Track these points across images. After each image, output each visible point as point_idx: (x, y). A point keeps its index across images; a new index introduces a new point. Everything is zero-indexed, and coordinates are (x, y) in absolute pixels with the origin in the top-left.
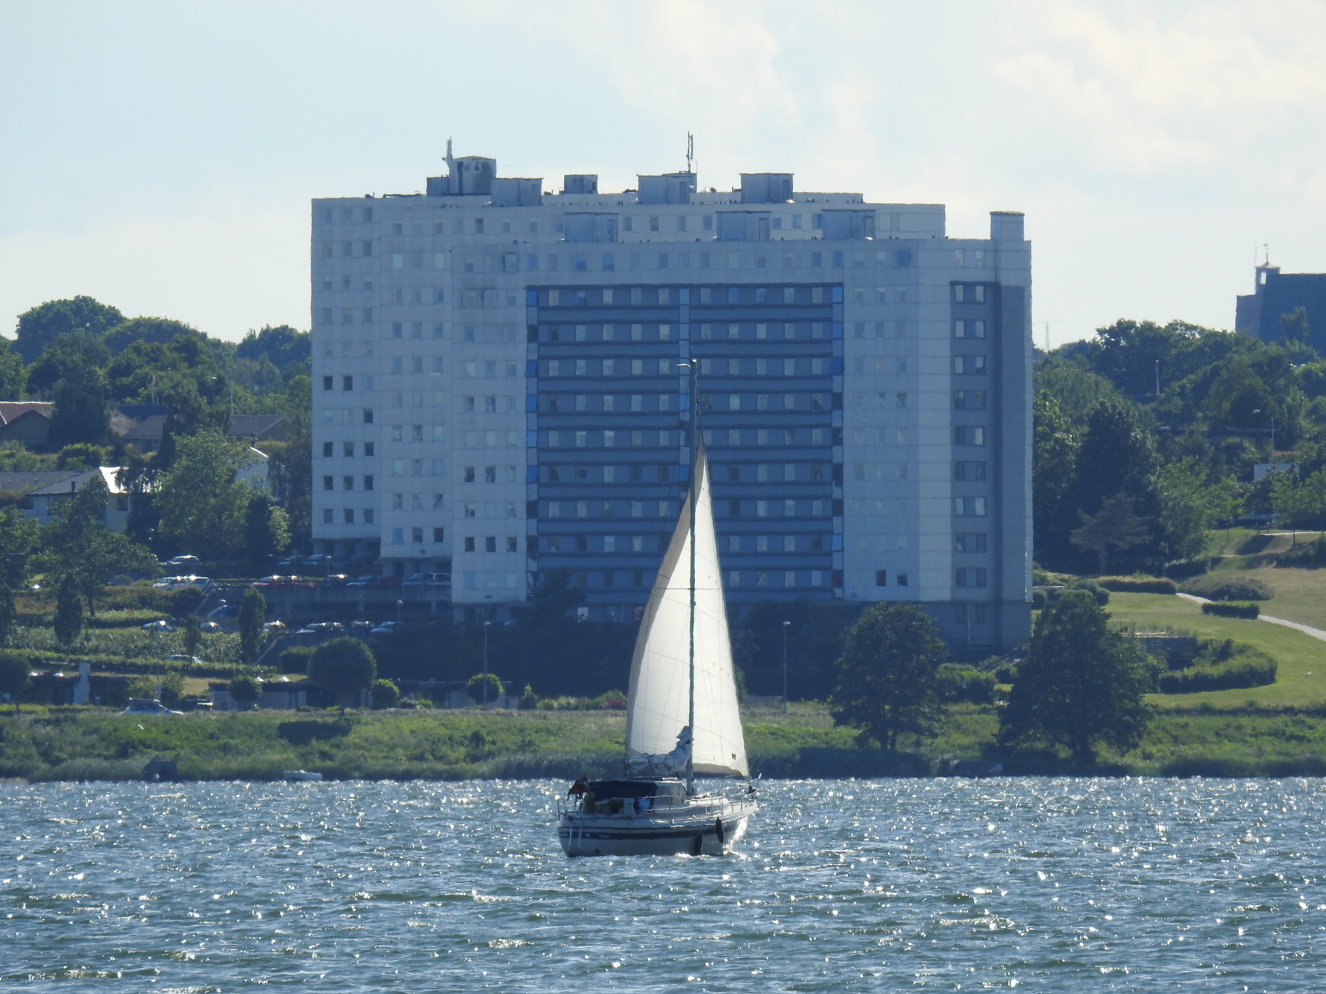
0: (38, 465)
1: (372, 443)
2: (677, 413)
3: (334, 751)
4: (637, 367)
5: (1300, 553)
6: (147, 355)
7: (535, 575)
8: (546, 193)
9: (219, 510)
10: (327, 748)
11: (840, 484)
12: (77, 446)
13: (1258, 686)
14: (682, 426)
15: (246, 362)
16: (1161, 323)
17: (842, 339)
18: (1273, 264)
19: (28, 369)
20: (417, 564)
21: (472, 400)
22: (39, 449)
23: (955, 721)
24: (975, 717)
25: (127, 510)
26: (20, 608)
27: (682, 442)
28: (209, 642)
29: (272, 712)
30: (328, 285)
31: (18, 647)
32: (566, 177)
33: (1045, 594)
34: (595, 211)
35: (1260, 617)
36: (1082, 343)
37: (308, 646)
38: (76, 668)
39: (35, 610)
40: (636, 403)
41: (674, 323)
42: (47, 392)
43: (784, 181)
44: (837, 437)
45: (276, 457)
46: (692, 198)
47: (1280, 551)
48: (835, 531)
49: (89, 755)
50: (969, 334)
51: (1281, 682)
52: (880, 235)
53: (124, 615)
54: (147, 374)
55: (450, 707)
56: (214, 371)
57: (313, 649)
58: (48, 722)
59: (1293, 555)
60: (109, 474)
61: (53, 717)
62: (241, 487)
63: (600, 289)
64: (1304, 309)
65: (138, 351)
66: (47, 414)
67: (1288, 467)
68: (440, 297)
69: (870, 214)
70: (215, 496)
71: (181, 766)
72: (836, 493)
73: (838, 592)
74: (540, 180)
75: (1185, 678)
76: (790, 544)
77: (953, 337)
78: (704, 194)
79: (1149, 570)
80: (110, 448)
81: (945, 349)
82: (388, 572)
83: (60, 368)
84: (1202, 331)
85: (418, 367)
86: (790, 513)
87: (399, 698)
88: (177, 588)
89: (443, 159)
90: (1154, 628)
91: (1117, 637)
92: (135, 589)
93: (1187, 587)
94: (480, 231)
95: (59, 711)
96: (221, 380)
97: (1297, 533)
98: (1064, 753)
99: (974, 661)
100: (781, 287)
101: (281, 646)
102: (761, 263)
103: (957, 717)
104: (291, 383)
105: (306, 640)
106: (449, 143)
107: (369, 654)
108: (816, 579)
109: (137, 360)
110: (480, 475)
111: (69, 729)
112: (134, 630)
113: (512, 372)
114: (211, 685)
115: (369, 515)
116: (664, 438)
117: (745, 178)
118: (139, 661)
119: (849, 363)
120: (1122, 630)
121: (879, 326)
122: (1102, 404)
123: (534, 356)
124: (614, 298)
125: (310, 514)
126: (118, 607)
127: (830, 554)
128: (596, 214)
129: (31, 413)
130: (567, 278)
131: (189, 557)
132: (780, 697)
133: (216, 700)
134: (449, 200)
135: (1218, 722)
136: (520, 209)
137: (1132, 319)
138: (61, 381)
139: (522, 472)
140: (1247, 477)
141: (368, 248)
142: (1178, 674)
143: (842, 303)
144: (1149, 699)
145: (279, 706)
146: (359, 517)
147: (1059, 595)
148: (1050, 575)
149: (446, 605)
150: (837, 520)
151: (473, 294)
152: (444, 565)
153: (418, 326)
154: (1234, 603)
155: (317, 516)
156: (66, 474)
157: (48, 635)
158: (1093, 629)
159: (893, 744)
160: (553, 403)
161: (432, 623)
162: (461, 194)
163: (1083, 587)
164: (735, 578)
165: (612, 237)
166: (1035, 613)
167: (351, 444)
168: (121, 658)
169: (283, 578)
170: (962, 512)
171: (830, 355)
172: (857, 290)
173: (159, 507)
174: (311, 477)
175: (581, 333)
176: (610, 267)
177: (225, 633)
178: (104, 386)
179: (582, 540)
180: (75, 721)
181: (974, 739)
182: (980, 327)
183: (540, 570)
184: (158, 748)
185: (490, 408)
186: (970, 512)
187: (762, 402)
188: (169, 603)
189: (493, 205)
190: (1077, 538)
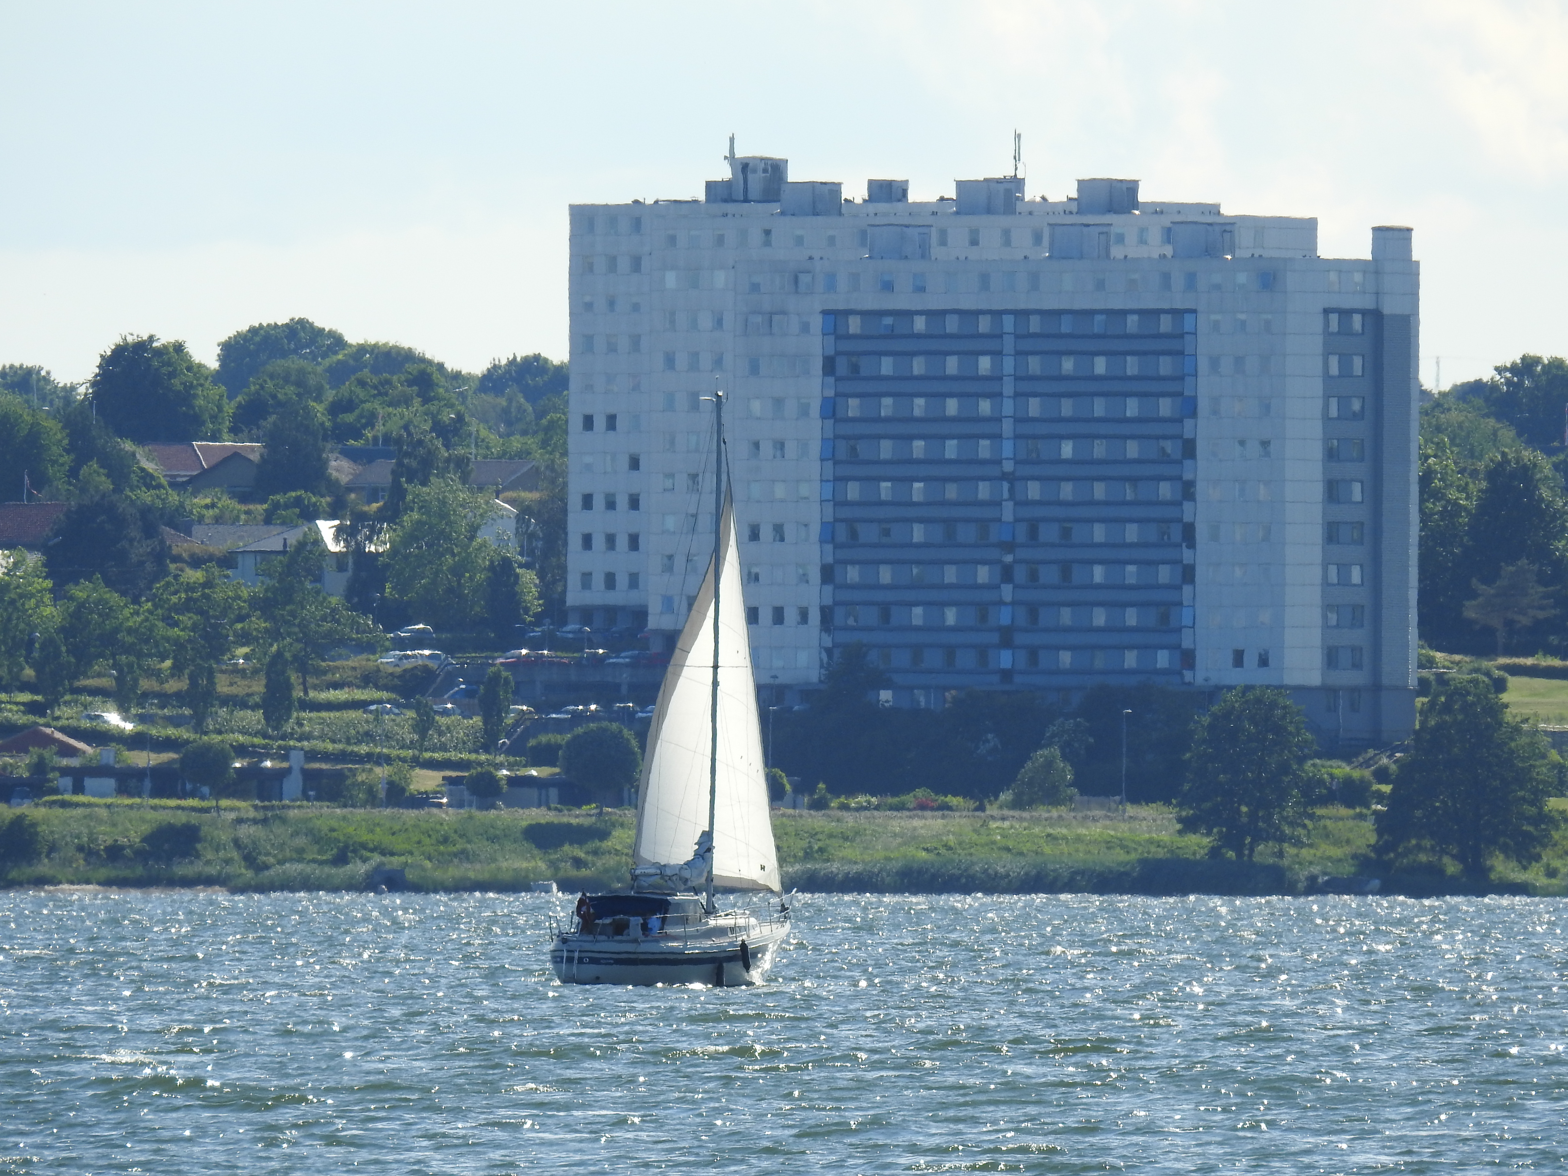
0: (243, 517)
1: (638, 494)
2: (999, 462)
3: (590, 858)
4: (952, 407)
6: (374, 388)
7: (829, 651)
8: (846, 200)
9: (457, 571)
10: (582, 855)
11: (1192, 545)
12: (293, 495)
14: (1004, 476)
15: (489, 398)
17: (1195, 375)
19: (233, 404)
21: (757, 445)
22: (244, 498)
23: (1325, 827)
24: (1349, 823)
25: (346, 570)
26: (223, 686)
27: (1006, 495)
28: (444, 728)
29: (520, 812)
30: (589, 306)
31: (220, 732)
32: (872, 184)
33: (1432, 678)
34: (906, 222)
36: (1478, 382)
37: (561, 733)
38: (285, 758)
39: (240, 688)
40: (951, 448)
41: (996, 354)
42: (254, 432)
43: (1128, 189)
44: (1188, 491)
45: (525, 511)
46: (1019, 207)
48: (1185, 603)
49: (300, 860)
50: (1345, 372)
52: (1240, 253)
53: (341, 695)
54: (373, 410)
56: (452, 406)
57: (567, 737)
58: (255, 821)
60: (326, 528)
61: (260, 815)
62: (484, 545)
63: (909, 314)
65: (362, 383)
66: (255, 457)
68: (719, 323)
69: (1228, 228)
70: (453, 555)
71: (410, 875)
72: (1187, 555)
73: (1188, 675)
74: (839, 185)
76: (1131, 617)
77: (1327, 376)
78: (1033, 202)
79: (1554, 652)
80: (328, 499)
81: (1317, 386)
82: (656, 647)
83: (271, 402)
85: (695, 406)
86: (1131, 580)
88: (408, 664)
89: (726, 158)
90: (1561, 720)
91: (1517, 730)
92: (357, 665)
94: (767, 243)
95: (265, 808)
96: (460, 418)
98: (1452, 867)
99: (1348, 757)
100: (1124, 313)
101: (527, 734)
102: (1100, 285)
103: (1328, 823)
104: (544, 422)
105: (559, 726)
106: (732, 140)
107: (633, 744)
108: (1163, 659)
109: (361, 393)
110: (766, 533)
111: (279, 829)
112: (355, 713)
113: (804, 411)
114: (444, 778)
115: (634, 581)
116: (984, 491)
117: (1082, 185)
118: (363, 749)
119: (1203, 405)
120: (1522, 722)
121: (1239, 361)
122: (1504, 454)
123: (830, 393)
124: (926, 325)
125: (564, 579)
126: (336, 686)
127: (1179, 630)
128: (907, 226)
129: (235, 456)
130: (871, 302)
131: (421, 626)
132: (1117, 798)
133: (450, 795)
134: (730, 208)
136: (814, 218)
137: (1539, 354)
138: (272, 418)
139: (815, 529)
141: (636, 264)
143: (1195, 333)
144: (1554, 803)
145: (525, 803)
146: (622, 581)
147: (1449, 680)
148: (1439, 656)
150: (1187, 589)
151: (759, 319)
153: (695, 356)
155: (573, 580)
156: (275, 530)
157: (254, 718)
158: (1491, 720)
159: (1251, 855)
160: (853, 449)
162: (746, 200)
163: (1477, 670)
164: (1066, 658)
165: (924, 253)
166: (1420, 701)
167: (614, 495)
168: (340, 746)
169: (533, 653)
170: (1335, 581)
171: (1181, 394)
172: (1214, 317)
173: (387, 566)
174: (566, 534)
175: (887, 366)
176: (921, 289)
177: (464, 718)
178: (322, 424)
179: (885, 611)
180: (283, 820)
181: (1347, 850)
182: (1357, 363)
183: (835, 645)
184: (383, 853)
185: (778, 453)
186: (1344, 581)
187: (1099, 450)
188: (396, 681)
189: (782, 213)
190: (1471, 611)
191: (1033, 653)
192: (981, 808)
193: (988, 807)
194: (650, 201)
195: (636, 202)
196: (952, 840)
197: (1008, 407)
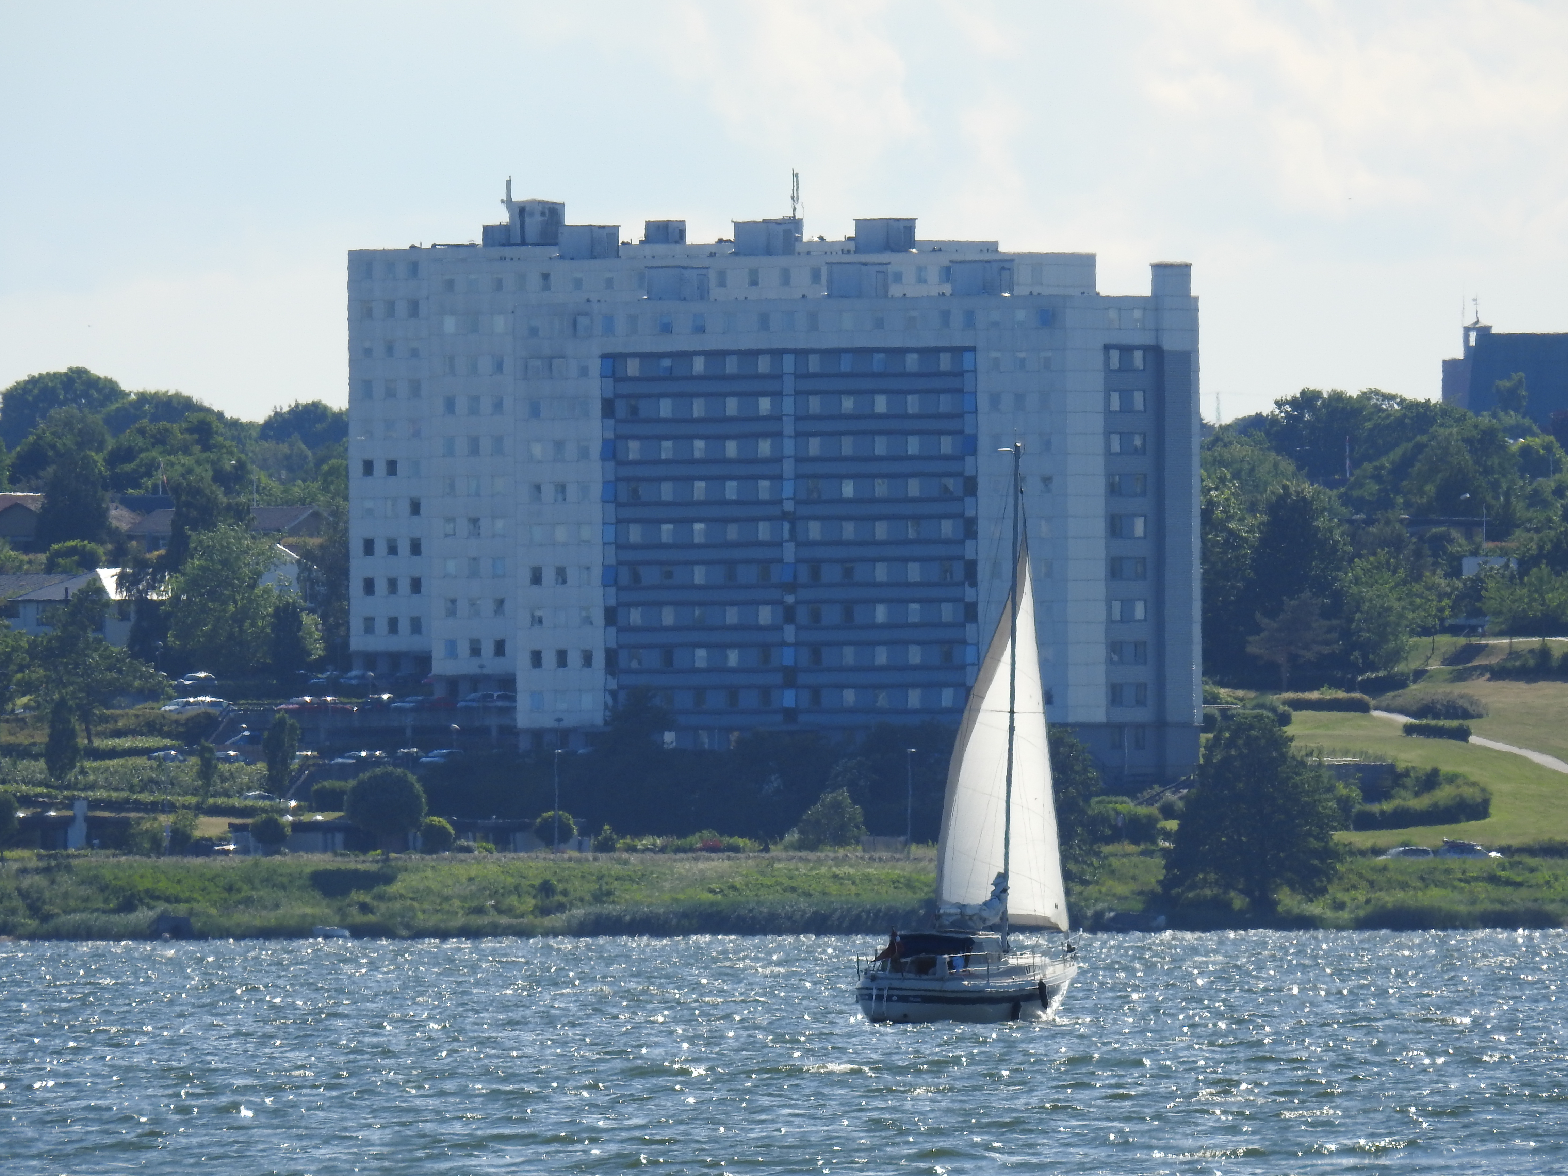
0: (26, 566)
1: (419, 539)
2: (780, 502)
3: (375, 903)
4: (731, 449)
5: (1518, 663)
6: (153, 436)
7: (614, 694)
8: (623, 243)
9: (240, 617)
10: (368, 899)
11: (974, 584)
12: (72, 543)
13: (1468, 820)
14: (785, 516)
15: (271, 444)
16: (1353, 392)
17: (976, 412)
18: (1484, 322)
19: (14, 454)
20: (475, 681)
21: (538, 488)
22: (26, 548)
23: (1111, 864)
24: (1135, 859)
25: (129, 619)
26: (5, 736)
27: (786, 535)
28: (227, 774)
29: (305, 857)
30: (368, 352)
31: (3, 782)
32: (648, 225)
33: (1217, 714)
34: (684, 264)
35: (1473, 739)
36: (1259, 416)
37: (346, 779)
38: (70, 807)
39: (21, 738)
40: (731, 490)
41: (776, 395)
42: (34, 482)
43: (905, 227)
44: (970, 528)
45: (307, 554)
46: (798, 247)
47: (1494, 660)
48: (969, 641)
49: (85, 910)
50: (1126, 407)
51: (1497, 817)
52: (1018, 291)
53: (126, 743)
54: (154, 459)
55: (515, 851)
56: (231, 453)
57: (352, 783)
58: (38, 871)
59: (1509, 665)
60: (108, 577)
61: (41, 864)
62: (267, 591)
63: (688, 355)
64: (1522, 374)
65: (142, 432)
66: (35, 507)
67: (1502, 561)
68: (499, 367)
69: (1006, 265)
70: (235, 602)
71: (197, 924)
72: (969, 594)
74: (616, 228)
75: (1383, 812)
76: (915, 656)
77: (1108, 412)
78: (810, 243)
79: (1337, 684)
80: (109, 547)
81: (1098, 423)
82: (439, 692)
83: (51, 453)
84: (1402, 401)
85: (474, 449)
86: (914, 618)
87: (455, 840)
88: (190, 712)
89: (502, 201)
90: (1346, 753)
91: (1301, 763)
92: (140, 713)
93: (1384, 704)
94: (546, 287)
95: (50, 856)
96: (241, 466)
97: (1515, 640)
98: (1239, 902)
99: (1132, 794)
100: (903, 351)
101: (312, 778)
102: (879, 324)
103: (1114, 860)
104: (325, 467)
105: (343, 772)
106: (509, 183)
107: (418, 787)
108: (946, 698)
109: (140, 442)
110: (548, 575)
111: (62, 878)
112: (141, 761)
113: (584, 454)
114: (231, 825)
115: (416, 626)
116: (764, 531)
117: (861, 224)
118: (146, 797)
119: (983, 441)
120: (1307, 755)
121: (1019, 398)
122: (1285, 488)
123: (610, 435)
124: (705, 366)
125: (347, 624)
126: (119, 733)
127: (963, 667)
128: (684, 268)
129: (17, 506)
130: (650, 344)
131: (203, 674)
132: (902, 839)
133: (237, 842)
134: (508, 251)
135: (1423, 863)
136: (593, 261)
137: (1318, 388)
138: (51, 469)
139: (597, 571)
140: (1455, 572)
141: (414, 309)
142: (1375, 808)
143: (975, 371)
144: (1339, 836)
145: (310, 849)
146: (404, 625)
147: (1233, 716)
148: (1223, 692)
149: (510, 731)
150: (970, 627)
151: (539, 363)
152: (507, 683)
153: (475, 400)
154: (1441, 723)
155: (356, 624)
156: (55, 579)
157: (38, 768)
158: (1274, 754)
160: (635, 491)
161: (495, 751)
162: (523, 243)
163: (1262, 706)
164: (849, 697)
165: (703, 293)
166: (1205, 737)
167: (395, 540)
168: (124, 795)
169: (316, 700)
170: (1118, 618)
171: (961, 432)
172: (994, 354)
173: (168, 615)
174: (348, 579)
175: (666, 408)
176: (700, 329)
177: (248, 764)
178: (101, 472)
179: (668, 653)
180: (69, 869)
181: (1133, 886)
182: (1138, 399)
183: (621, 687)
184: (168, 900)
185: (560, 497)
186: (1127, 618)
187: (881, 489)
188: (181, 729)
189: (561, 257)
190: (1254, 647)
191: (816, 692)
192: (766, 850)
193: (772, 847)
194: (427, 245)
195: (413, 247)
196: (738, 881)
197: (789, 446)
